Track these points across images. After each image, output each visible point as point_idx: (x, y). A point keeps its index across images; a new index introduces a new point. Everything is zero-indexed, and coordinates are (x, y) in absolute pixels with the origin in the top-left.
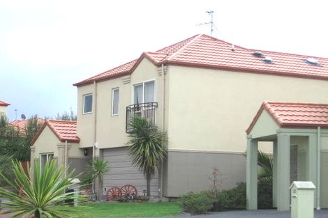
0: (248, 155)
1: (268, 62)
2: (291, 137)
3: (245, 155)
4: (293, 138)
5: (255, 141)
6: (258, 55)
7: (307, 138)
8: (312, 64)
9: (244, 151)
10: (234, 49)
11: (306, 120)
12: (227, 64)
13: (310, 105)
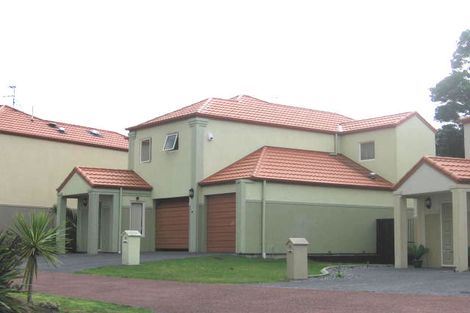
0: (59, 209)
1: (62, 132)
2: (100, 196)
3: (55, 209)
4: (101, 197)
5: (65, 198)
6: (52, 125)
7: (112, 196)
8: (95, 135)
9: (51, 206)
10: (34, 120)
11: (110, 183)
12: (28, 132)
13: (111, 171)
